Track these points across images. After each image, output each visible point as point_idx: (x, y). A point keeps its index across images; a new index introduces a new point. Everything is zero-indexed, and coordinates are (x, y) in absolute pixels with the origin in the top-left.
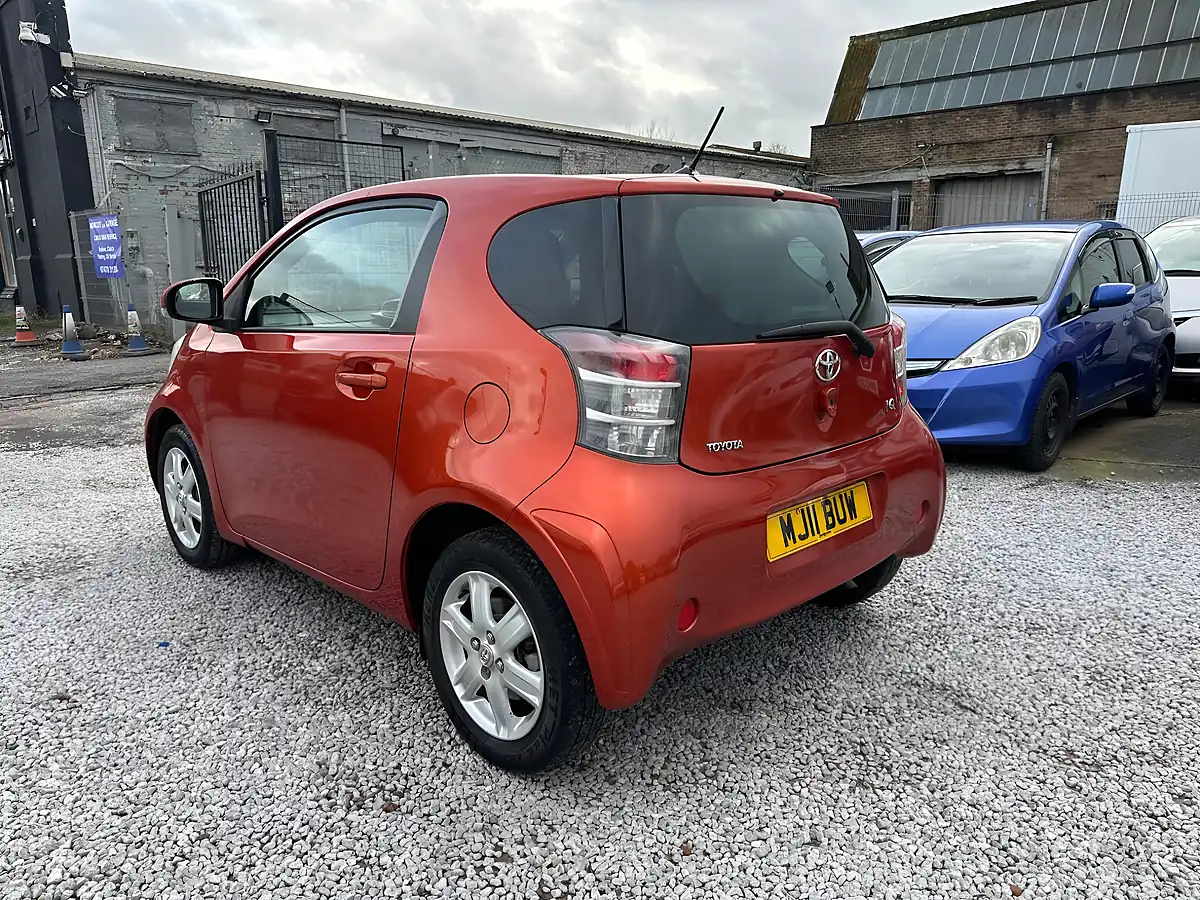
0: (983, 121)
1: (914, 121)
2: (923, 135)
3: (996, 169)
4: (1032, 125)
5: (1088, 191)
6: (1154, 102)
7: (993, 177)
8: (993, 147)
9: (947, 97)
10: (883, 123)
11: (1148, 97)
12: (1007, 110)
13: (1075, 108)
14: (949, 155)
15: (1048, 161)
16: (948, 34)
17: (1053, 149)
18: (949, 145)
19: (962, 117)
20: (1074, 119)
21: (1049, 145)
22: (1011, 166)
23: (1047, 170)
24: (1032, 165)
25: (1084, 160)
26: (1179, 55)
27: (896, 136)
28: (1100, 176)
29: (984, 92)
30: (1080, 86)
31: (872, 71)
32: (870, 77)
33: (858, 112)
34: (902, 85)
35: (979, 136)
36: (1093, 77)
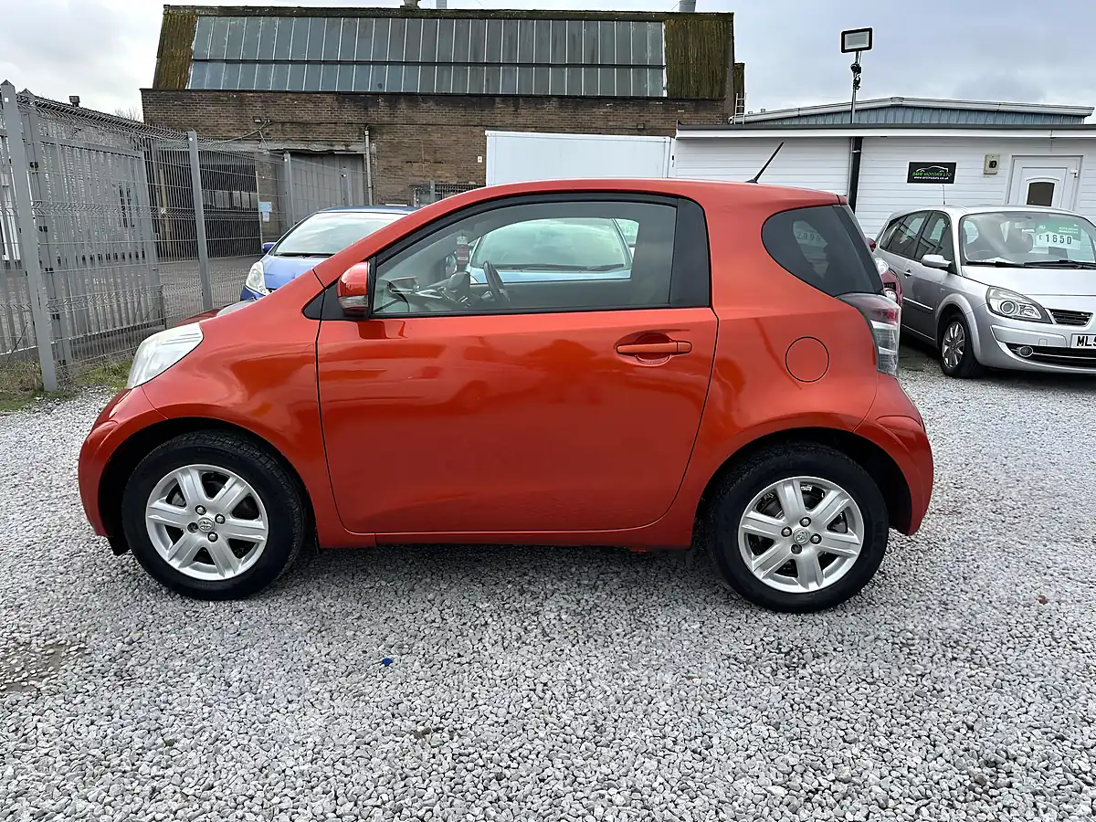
0: (310, 105)
1: (248, 97)
2: (256, 110)
3: (326, 148)
4: (350, 114)
5: (401, 173)
6: (437, 108)
7: (324, 155)
8: (320, 129)
9: (272, 79)
10: (216, 96)
11: (431, 103)
12: (329, 99)
13: (382, 104)
14: (283, 131)
15: (367, 146)
16: (262, 21)
17: (369, 135)
18: (283, 123)
19: (290, 99)
20: (380, 113)
21: (367, 133)
22: (338, 147)
23: (368, 153)
24: (356, 148)
25: (394, 147)
26: (446, 73)
27: (231, 109)
28: (407, 162)
29: (304, 80)
30: (380, 86)
31: (194, 43)
32: (193, 48)
33: (187, 81)
34: (227, 61)
35: (307, 118)
36: (389, 80)
